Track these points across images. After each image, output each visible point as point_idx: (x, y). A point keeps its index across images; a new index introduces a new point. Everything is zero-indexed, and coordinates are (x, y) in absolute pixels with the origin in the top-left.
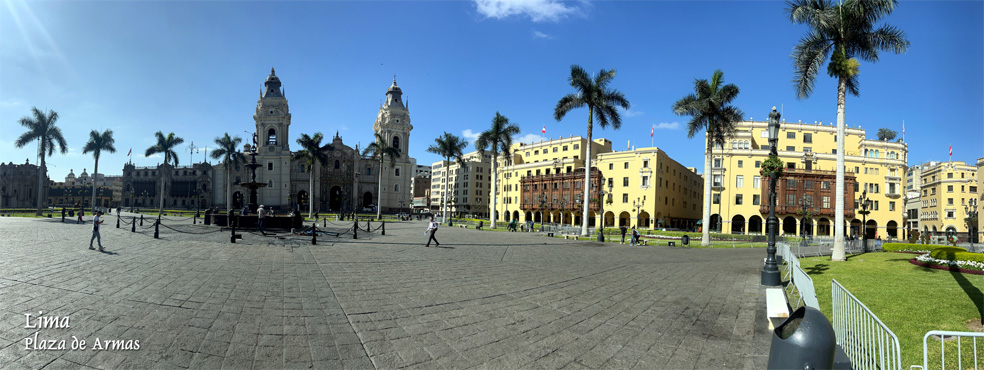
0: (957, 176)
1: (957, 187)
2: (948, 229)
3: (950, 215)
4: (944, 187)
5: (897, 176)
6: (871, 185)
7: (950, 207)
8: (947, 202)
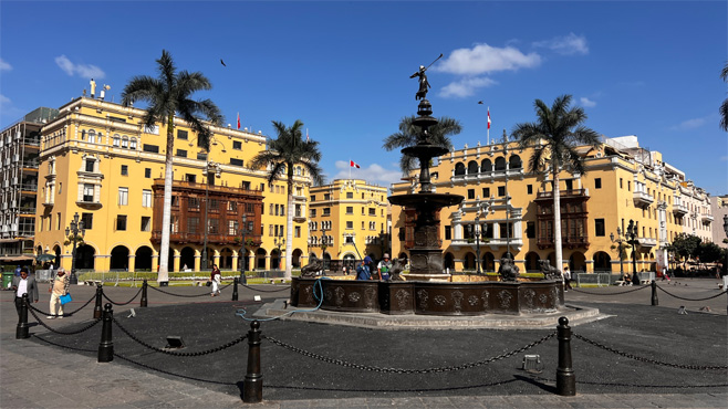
0: (357, 197)
1: (357, 209)
2: (346, 257)
3: (349, 240)
4: (343, 208)
5: (303, 196)
6: (277, 205)
7: (350, 232)
8: (345, 225)
